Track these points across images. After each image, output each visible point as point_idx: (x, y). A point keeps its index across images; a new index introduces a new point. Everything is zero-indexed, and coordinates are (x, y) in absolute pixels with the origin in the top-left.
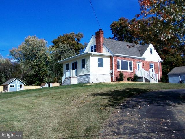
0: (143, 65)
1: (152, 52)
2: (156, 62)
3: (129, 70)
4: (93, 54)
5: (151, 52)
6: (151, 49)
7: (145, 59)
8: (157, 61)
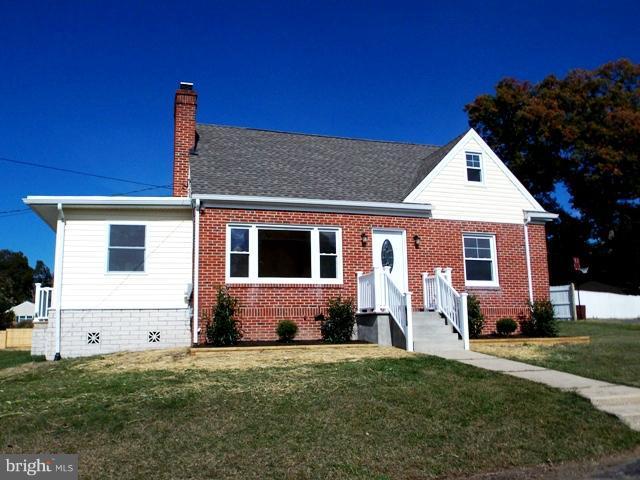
0: (417, 246)
1: (484, 175)
2: (505, 226)
3: (316, 278)
4: (60, 206)
5: (474, 175)
6: (472, 159)
7: (428, 212)
8: (518, 219)
